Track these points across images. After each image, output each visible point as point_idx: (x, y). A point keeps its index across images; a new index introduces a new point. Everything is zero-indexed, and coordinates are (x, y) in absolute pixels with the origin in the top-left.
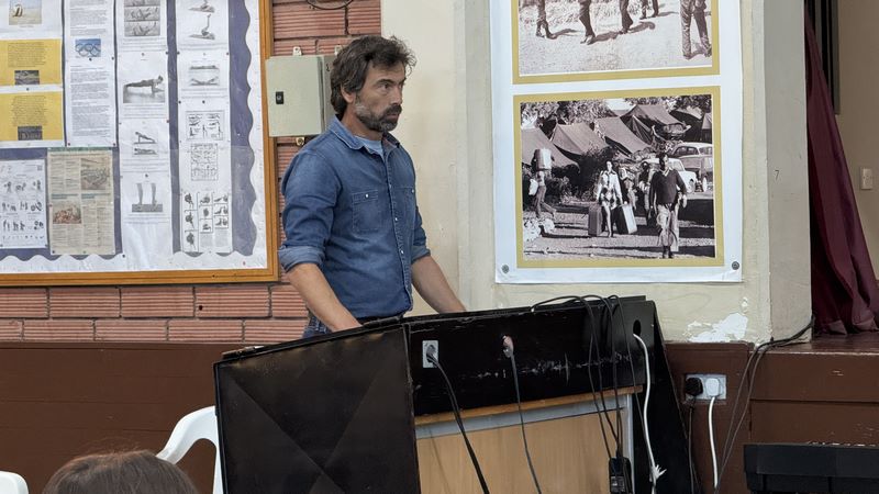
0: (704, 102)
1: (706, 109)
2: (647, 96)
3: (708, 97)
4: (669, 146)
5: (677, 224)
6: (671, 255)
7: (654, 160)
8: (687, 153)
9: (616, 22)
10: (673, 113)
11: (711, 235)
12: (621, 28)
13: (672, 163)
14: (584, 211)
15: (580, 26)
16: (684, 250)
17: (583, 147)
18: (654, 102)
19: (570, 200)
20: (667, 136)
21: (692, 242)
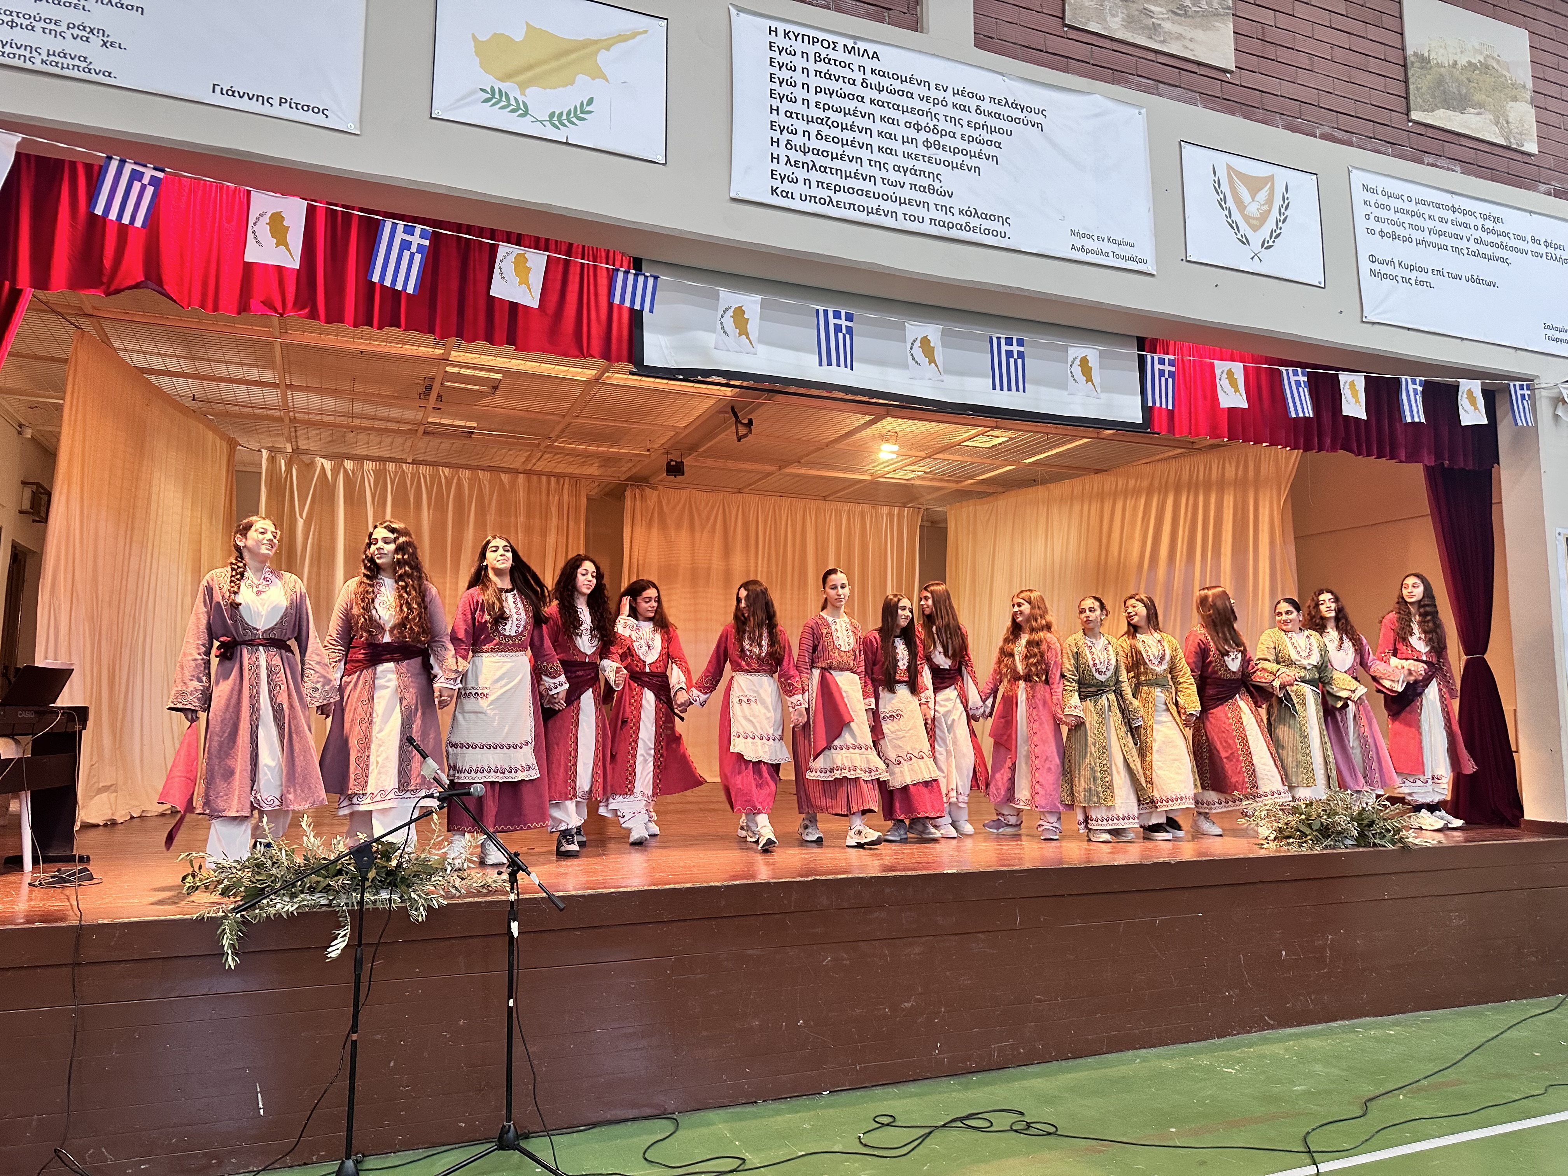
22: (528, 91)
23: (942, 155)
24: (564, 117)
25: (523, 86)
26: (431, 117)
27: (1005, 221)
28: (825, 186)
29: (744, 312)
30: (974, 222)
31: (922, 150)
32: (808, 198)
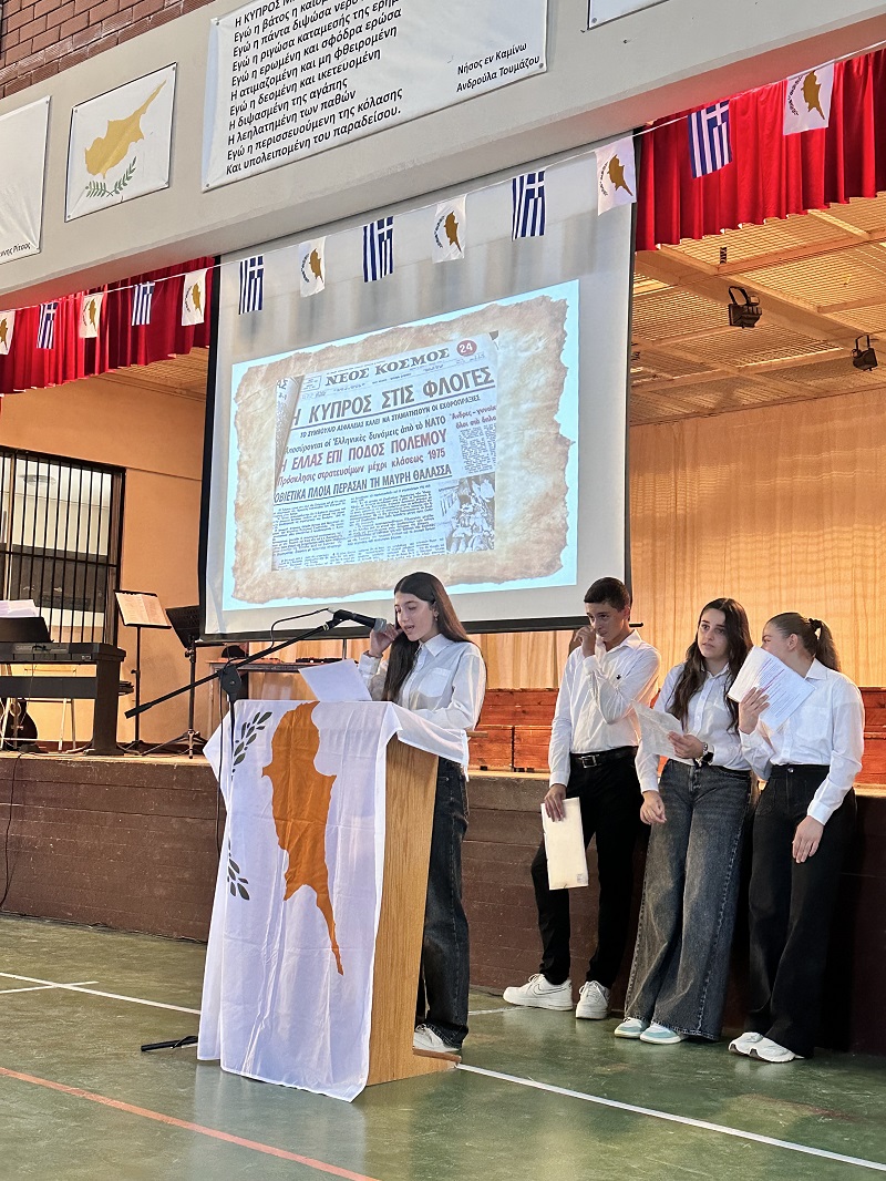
23: (350, 57)
24: (121, 182)
25: (104, 173)
26: (66, 222)
27: (396, 95)
28: (261, 144)
29: (198, 287)
30: (369, 112)
31: (335, 63)
32: (249, 162)
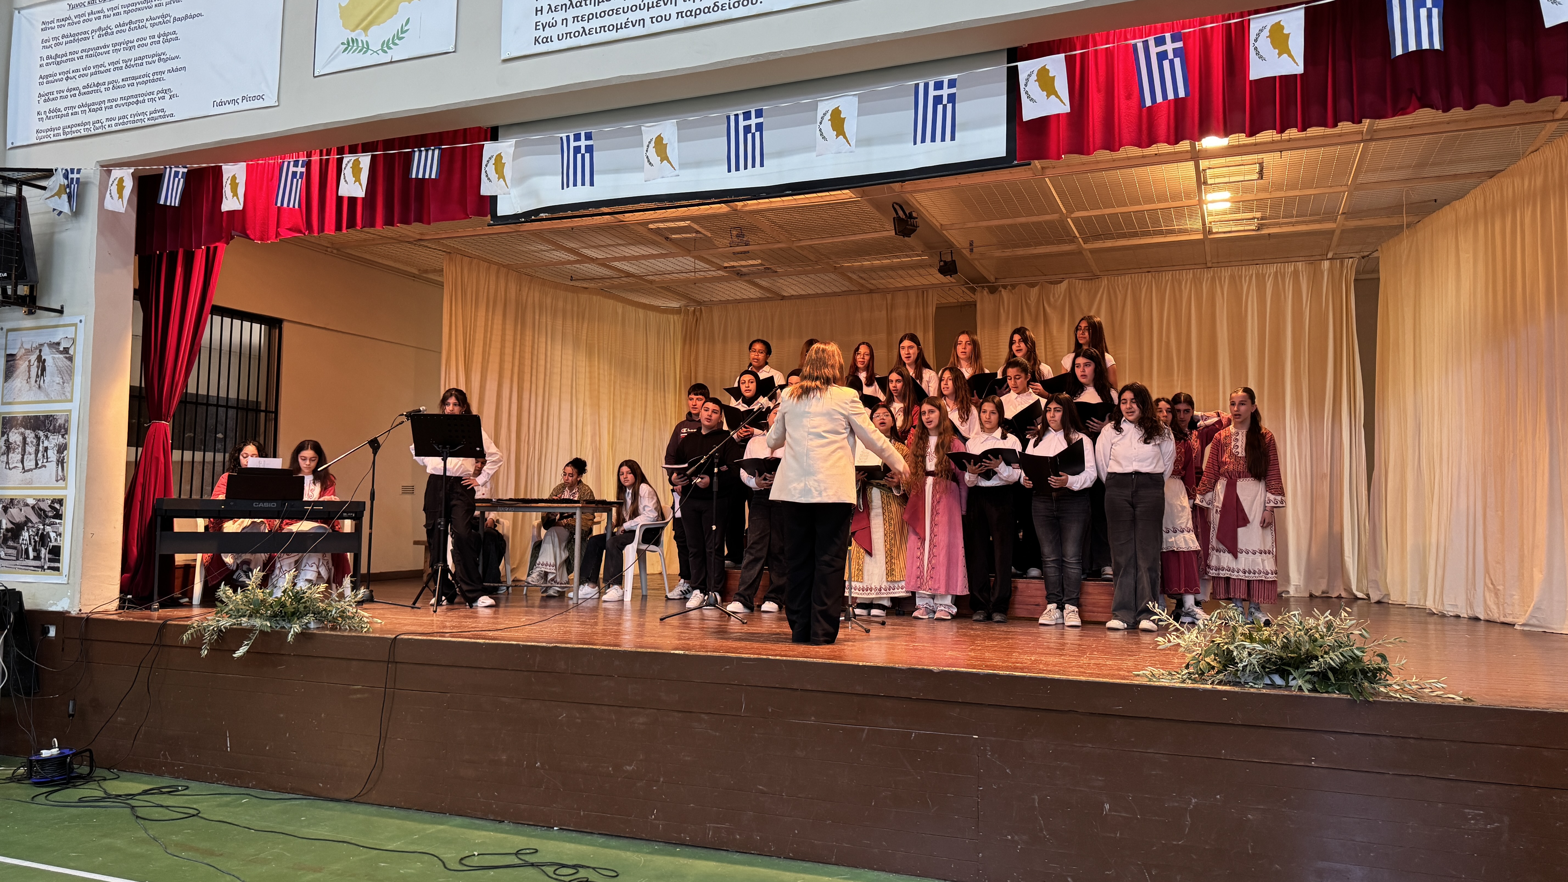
0: (61, 502)
1: (61, 505)
2: (41, 498)
3: (62, 499)
4: (47, 521)
5: (47, 555)
6: (44, 570)
7: (42, 527)
8: (53, 524)
9: (32, 464)
10: (50, 506)
11: (58, 561)
12: (34, 467)
13: (48, 529)
14: (15, 548)
15: (20, 465)
16: (49, 568)
17: (17, 520)
18: (43, 500)
19: (11, 543)
20: (47, 516)
21: (52, 565)
22: (369, 32)
24: (391, 42)
25: (366, 29)
26: (315, 77)
28: (580, 19)
29: (502, 157)
32: (565, 35)
